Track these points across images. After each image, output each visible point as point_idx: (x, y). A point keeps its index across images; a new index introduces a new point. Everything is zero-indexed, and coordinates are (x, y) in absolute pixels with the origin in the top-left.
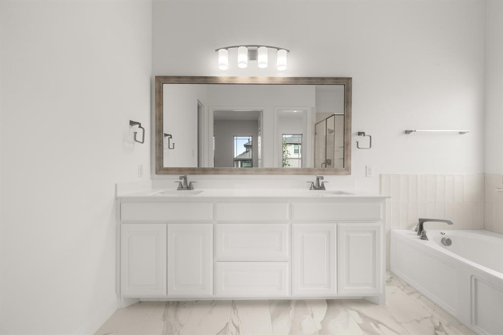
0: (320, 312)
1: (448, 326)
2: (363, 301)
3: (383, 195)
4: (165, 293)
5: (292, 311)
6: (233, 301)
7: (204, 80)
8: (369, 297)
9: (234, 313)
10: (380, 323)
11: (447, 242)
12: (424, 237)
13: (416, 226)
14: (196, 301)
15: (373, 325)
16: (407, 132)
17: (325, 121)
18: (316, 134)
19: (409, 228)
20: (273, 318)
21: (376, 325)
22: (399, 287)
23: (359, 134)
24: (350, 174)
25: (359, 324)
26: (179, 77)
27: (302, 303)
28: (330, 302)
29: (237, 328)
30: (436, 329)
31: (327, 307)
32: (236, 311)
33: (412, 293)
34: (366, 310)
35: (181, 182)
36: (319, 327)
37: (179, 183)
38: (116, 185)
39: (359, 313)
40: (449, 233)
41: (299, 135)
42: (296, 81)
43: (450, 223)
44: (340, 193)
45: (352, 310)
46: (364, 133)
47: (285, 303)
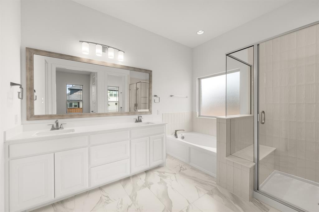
0: (143, 177)
1: (183, 166)
2: (158, 167)
3: (164, 123)
4: (53, 198)
5: (131, 180)
6: (99, 187)
7: (71, 58)
8: (160, 165)
9: (103, 192)
10: (165, 172)
11: (183, 138)
12: (177, 137)
13: (174, 134)
14: (75, 196)
15: (163, 174)
16: (171, 96)
17: (136, 84)
18: (130, 90)
19: (172, 135)
20: (123, 186)
21: (164, 173)
22: (169, 158)
23: (155, 96)
24: (151, 114)
25: (158, 175)
26: (50, 52)
27: (135, 176)
28: (146, 172)
29: (107, 197)
30: (181, 168)
31: (145, 174)
32: (103, 191)
33: (174, 159)
34: (159, 170)
35: (53, 125)
36: (144, 182)
37: (52, 125)
38: (5, 133)
39: (158, 172)
40: (184, 134)
41: (117, 87)
42: (128, 68)
43: (184, 130)
44: (148, 123)
45: (155, 171)
46: (157, 96)
47: (128, 179)
